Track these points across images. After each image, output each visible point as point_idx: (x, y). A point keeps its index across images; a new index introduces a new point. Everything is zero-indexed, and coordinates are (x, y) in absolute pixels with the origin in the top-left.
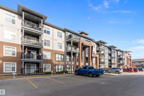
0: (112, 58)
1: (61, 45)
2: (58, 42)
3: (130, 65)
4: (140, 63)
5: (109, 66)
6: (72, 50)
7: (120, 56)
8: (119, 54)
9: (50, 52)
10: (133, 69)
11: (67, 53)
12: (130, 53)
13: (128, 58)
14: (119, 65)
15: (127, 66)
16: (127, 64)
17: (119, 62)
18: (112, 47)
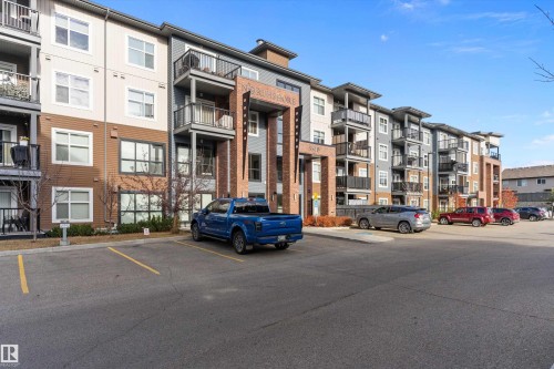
0: (410, 163)
1: (148, 100)
2: (132, 88)
3: (496, 194)
4: (539, 182)
5: (393, 197)
6: (193, 126)
7: (445, 153)
8: (442, 146)
9: (91, 134)
10: (489, 211)
11: (175, 135)
12: (493, 140)
13: (486, 160)
14: (443, 192)
15: (476, 197)
16: (482, 189)
17: (444, 178)
18: (408, 111)
